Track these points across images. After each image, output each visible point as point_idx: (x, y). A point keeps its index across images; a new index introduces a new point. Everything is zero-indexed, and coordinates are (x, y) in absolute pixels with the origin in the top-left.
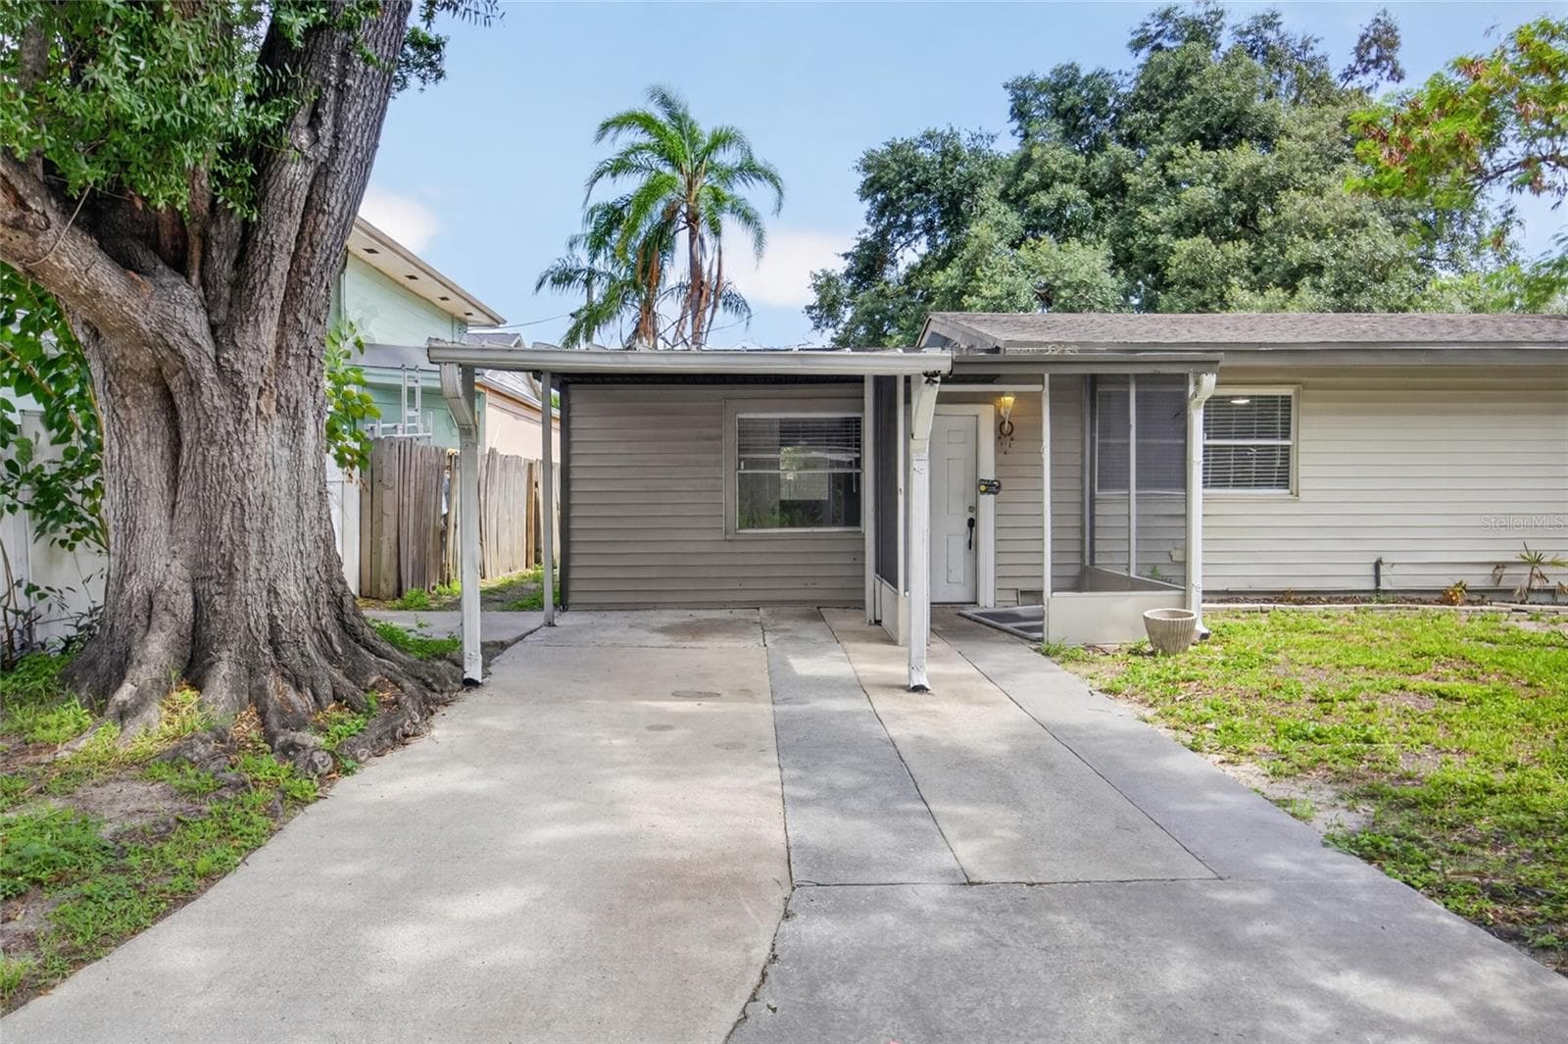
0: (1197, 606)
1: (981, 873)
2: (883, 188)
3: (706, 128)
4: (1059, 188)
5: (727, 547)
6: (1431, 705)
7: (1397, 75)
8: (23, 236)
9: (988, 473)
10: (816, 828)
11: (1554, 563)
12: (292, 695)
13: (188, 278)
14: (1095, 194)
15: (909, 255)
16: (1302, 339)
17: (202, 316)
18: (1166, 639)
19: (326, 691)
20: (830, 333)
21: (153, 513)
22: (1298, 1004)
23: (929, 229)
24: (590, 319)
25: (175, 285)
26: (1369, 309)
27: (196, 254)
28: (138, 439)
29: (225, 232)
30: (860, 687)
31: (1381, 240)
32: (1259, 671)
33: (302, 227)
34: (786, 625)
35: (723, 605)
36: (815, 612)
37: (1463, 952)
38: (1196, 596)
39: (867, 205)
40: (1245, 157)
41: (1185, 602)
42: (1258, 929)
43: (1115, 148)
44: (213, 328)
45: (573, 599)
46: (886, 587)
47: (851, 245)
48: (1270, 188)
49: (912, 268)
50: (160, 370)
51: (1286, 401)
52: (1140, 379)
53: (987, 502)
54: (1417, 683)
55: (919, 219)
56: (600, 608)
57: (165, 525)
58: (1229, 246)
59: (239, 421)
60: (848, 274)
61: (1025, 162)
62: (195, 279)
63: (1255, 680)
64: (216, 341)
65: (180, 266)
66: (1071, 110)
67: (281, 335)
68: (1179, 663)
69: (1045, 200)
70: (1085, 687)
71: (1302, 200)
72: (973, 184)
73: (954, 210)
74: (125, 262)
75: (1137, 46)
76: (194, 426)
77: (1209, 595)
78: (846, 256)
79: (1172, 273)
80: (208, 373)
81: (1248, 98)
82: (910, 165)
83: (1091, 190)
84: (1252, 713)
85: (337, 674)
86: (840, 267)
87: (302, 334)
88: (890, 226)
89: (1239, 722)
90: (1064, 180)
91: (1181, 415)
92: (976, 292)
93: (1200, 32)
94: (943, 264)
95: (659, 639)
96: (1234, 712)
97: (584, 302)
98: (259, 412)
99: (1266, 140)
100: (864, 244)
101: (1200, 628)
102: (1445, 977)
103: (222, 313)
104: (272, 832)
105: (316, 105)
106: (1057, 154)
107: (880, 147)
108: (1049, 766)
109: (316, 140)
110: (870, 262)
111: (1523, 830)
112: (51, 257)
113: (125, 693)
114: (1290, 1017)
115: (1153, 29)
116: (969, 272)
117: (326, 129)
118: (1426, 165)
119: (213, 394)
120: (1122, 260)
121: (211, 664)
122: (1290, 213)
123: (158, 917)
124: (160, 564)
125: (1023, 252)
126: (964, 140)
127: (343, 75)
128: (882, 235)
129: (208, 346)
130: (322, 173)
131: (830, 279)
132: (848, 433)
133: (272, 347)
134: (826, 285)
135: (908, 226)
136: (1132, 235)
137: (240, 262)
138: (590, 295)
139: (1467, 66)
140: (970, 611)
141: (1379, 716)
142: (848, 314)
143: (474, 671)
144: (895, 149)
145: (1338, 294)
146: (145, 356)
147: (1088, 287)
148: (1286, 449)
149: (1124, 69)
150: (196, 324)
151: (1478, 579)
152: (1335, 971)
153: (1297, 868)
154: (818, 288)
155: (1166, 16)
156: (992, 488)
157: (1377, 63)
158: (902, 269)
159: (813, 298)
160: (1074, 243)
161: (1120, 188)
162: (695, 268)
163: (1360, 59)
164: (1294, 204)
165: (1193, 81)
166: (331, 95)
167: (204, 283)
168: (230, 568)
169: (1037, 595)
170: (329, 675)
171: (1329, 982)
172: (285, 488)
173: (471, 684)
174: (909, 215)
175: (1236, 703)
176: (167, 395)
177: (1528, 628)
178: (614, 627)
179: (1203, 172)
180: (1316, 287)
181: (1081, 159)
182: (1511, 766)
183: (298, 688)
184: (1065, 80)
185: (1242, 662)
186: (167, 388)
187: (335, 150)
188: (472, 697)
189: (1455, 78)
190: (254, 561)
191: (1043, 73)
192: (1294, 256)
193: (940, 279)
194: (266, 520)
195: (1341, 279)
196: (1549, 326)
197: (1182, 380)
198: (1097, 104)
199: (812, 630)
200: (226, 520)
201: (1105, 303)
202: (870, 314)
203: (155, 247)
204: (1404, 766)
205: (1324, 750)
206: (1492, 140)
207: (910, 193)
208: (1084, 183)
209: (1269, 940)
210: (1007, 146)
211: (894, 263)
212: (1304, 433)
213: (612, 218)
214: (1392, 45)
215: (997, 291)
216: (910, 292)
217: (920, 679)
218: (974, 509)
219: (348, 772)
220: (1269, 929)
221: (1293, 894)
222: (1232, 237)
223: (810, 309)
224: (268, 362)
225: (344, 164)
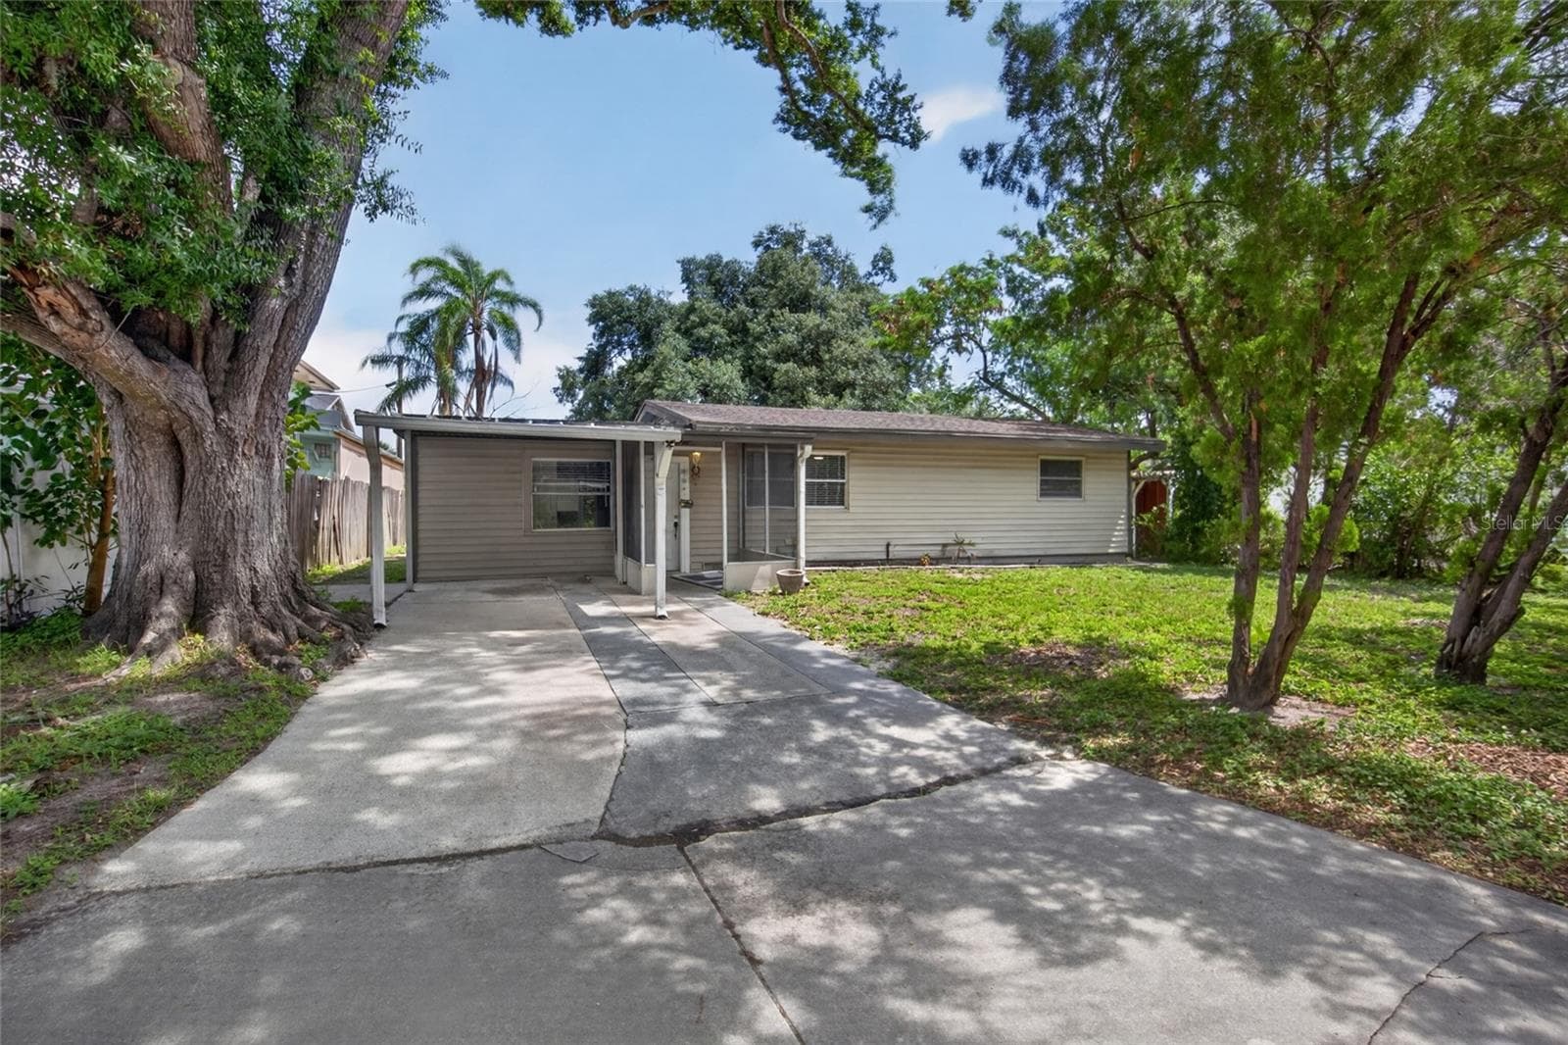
0: (803, 569)
1: (720, 700)
2: (603, 319)
3: (487, 269)
4: (712, 327)
5: (526, 540)
6: (917, 613)
7: (893, 278)
8: (84, 336)
9: (686, 495)
10: (627, 689)
11: (970, 544)
12: (271, 636)
13: (193, 366)
14: (732, 332)
15: (619, 361)
16: (852, 426)
17: (205, 392)
18: (790, 585)
19: (293, 632)
20: (569, 406)
21: (163, 519)
22: (873, 741)
23: (632, 346)
24: (403, 389)
25: (185, 371)
26: (879, 409)
27: (199, 352)
28: (151, 470)
29: (223, 337)
30: (627, 619)
31: (883, 372)
32: (837, 600)
33: (279, 337)
34: (571, 586)
35: (525, 576)
36: (584, 578)
37: (939, 714)
38: (802, 563)
39: (592, 329)
40: (812, 319)
41: (796, 566)
42: (852, 713)
43: (742, 307)
44: (212, 399)
45: (420, 575)
46: (631, 562)
47: (583, 353)
48: (828, 338)
49: (621, 368)
50: (171, 426)
51: (843, 457)
52: (770, 446)
53: (686, 512)
54: (910, 603)
55: (625, 340)
56: (440, 580)
57: (173, 526)
58: (806, 369)
59: (230, 460)
60: (581, 370)
61: (691, 309)
62: (199, 366)
63: (835, 605)
64: (214, 408)
65: (186, 356)
66: (718, 281)
67: (260, 406)
68: (799, 596)
69: (703, 333)
70: (751, 611)
71: (845, 346)
72: (659, 321)
73: (647, 338)
74: (147, 354)
75: (756, 245)
76: (197, 463)
77: (809, 563)
78: (580, 359)
79: (776, 382)
80: (210, 428)
81: (812, 285)
82: (620, 307)
83: (730, 330)
84: (835, 620)
85: (299, 621)
86: (576, 365)
87: (274, 405)
88: (608, 343)
89: (831, 624)
90: (716, 323)
91: (793, 466)
92: (661, 386)
93: (791, 240)
94: (642, 367)
95: (490, 597)
96: (827, 621)
97: (396, 378)
98: (244, 454)
99: (823, 309)
100: (590, 351)
101: (805, 580)
102: (932, 725)
103: (218, 390)
104: (293, 715)
105: (291, 262)
106: (709, 306)
107: (601, 293)
108: (742, 651)
109: (290, 285)
110: (595, 363)
111: (961, 664)
112: (102, 351)
113: (149, 637)
114: (870, 747)
115: (766, 236)
116: (657, 373)
117: (297, 279)
118: (909, 333)
119: (211, 441)
120: (747, 373)
121: (212, 618)
122: (836, 352)
123: (244, 762)
124: (167, 552)
125: (690, 365)
126: (654, 292)
127: (310, 247)
128: (602, 347)
129: (210, 412)
130: (293, 306)
131: (568, 371)
132: (602, 471)
133: (253, 412)
134: (566, 376)
135: (619, 343)
136: (752, 358)
137: (234, 357)
138: (400, 372)
139: (927, 283)
140: (677, 576)
141: (896, 618)
142: (581, 394)
143: (381, 619)
144: (611, 295)
145: (864, 400)
146: (161, 415)
147: (729, 388)
148: (843, 484)
149: (749, 258)
150: (201, 397)
151: (935, 552)
152: (888, 726)
153: (867, 688)
154: (561, 377)
155: (773, 230)
156: (688, 504)
157: (882, 270)
158: (615, 368)
159: (558, 383)
160: (721, 362)
161: (745, 331)
162: (479, 359)
163: (874, 267)
164: (840, 347)
165: (784, 273)
166: (301, 258)
167: (205, 369)
168: (224, 555)
169: (719, 566)
170: (293, 623)
171: (884, 731)
172: (261, 503)
173: (380, 626)
174: (619, 336)
175: (828, 616)
176: (175, 444)
177: (959, 576)
178: (456, 593)
179: (790, 325)
180: (853, 395)
181: (724, 312)
182: (954, 638)
183: (274, 631)
184: (713, 264)
185: (829, 596)
186: (175, 437)
187: (304, 290)
188: (384, 634)
189: (921, 290)
190: (240, 550)
191: (701, 256)
192: (841, 377)
193: (639, 377)
194: (248, 523)
195: (865, 392)
196: (966, 422)
197: (794, 447)
198: (733, 280)
199: (586, 588)
200: (221, 524)
201: (739, 397)
202: (596, 396)
203: (166, 343)
204: (908, 640)
205: (873, 636)
206: (940, 324)
207: (620, 323)
208: (724, 325)
209: (858, 716)
210: (679, 297)
211: (611, 365)
212: (852, 476)
213: (420, 325)
214: (891, 260)
215: (674, 387)
216: (621, 383)
217: (660, 612)
218: (678, 517)
219: (324, 679)
220: (859, 712)
221: (865, 698)
222: (806, 364)
223: (556, 390)
224: (250, 423)
225: (309, 303)
